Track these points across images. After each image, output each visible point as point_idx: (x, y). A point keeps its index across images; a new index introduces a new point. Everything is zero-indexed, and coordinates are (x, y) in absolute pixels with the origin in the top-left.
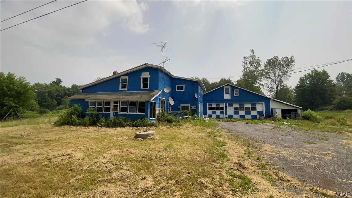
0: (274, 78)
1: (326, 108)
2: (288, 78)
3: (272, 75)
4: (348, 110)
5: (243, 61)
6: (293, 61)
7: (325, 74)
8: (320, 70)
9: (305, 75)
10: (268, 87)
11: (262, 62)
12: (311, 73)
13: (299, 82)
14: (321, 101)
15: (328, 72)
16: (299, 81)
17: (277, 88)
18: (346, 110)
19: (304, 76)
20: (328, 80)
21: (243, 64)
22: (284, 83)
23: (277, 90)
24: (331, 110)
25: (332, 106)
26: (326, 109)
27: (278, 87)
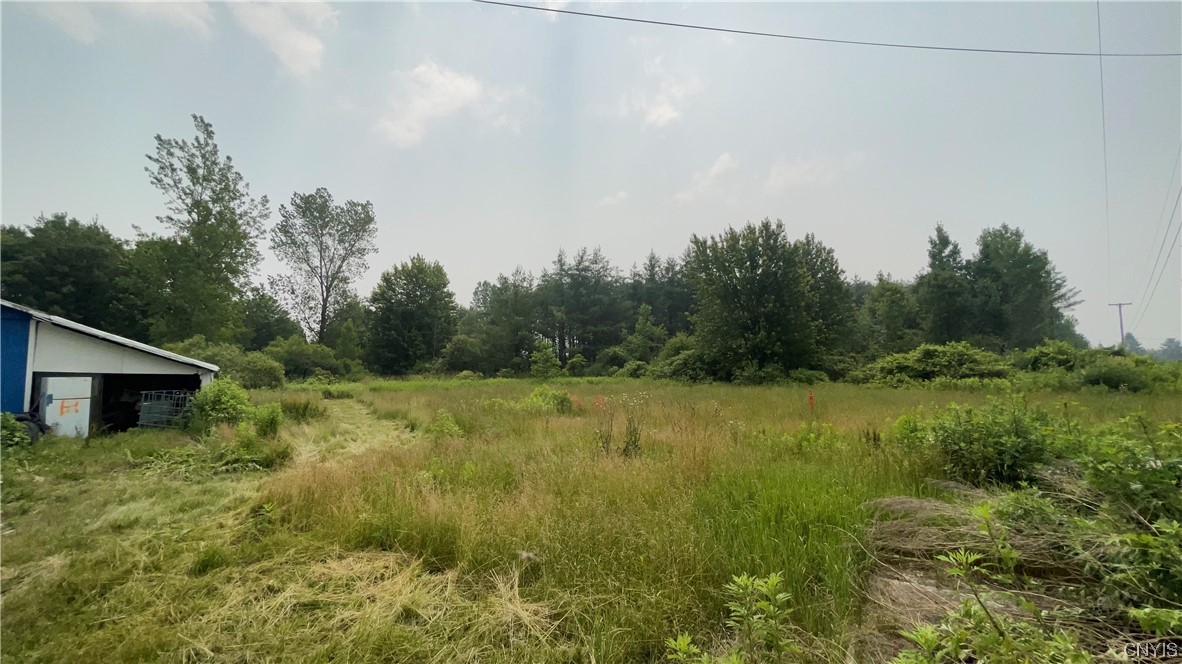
0: (316, 262)
1: (427, 365)
2: (362, 270)
3: (314, 250)
4: (465, 372)
5: (156, 156)
6: (369, 219)
7: (438, 271)
8: (430, 260)
9: (396, 269)
10: (293, 293)
11: (247, 185)
12: (410, 265)
13: (380, 286)
14: (423, 346)
15: (445, 269)
16: (382, 283)
17: (325, 301)
18: (461, 371)
19: (393, 271)
20: (445, 290)
21: (155, 167)
22: (350, 286)
23: (324, 308)
24: (438, 372)
25: (440, 360)
26: (427, 370)
27: (328, 296)
